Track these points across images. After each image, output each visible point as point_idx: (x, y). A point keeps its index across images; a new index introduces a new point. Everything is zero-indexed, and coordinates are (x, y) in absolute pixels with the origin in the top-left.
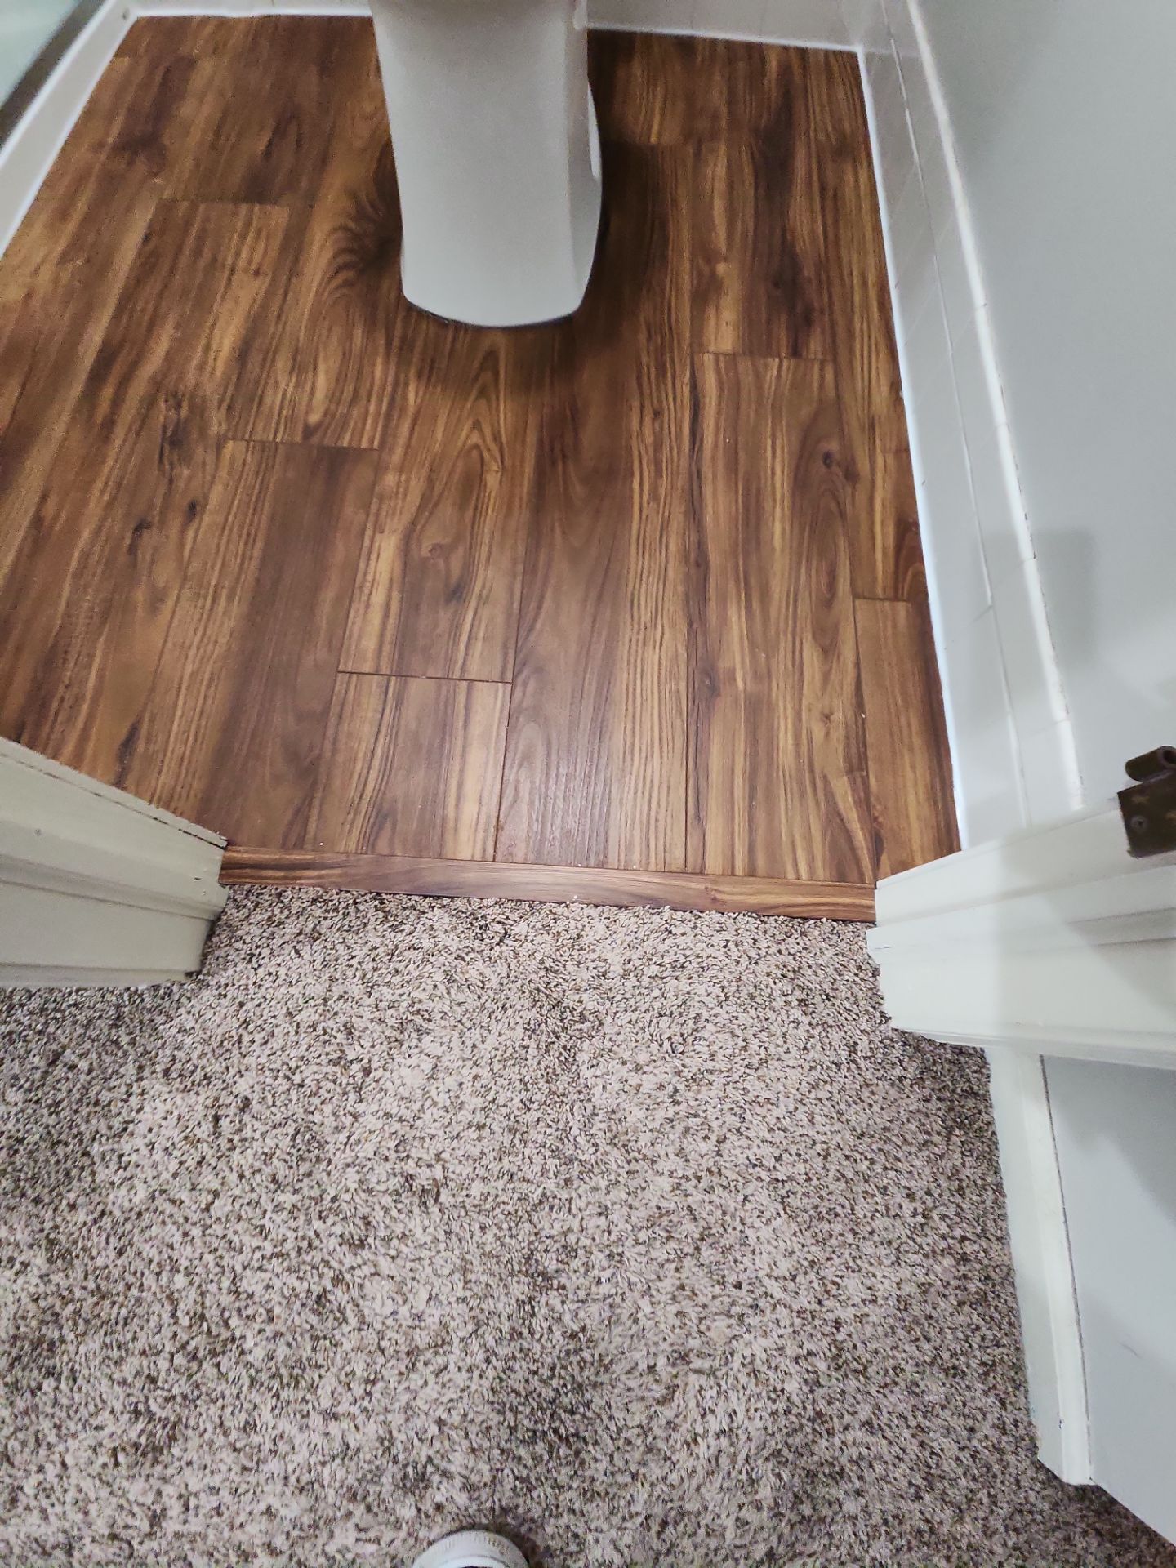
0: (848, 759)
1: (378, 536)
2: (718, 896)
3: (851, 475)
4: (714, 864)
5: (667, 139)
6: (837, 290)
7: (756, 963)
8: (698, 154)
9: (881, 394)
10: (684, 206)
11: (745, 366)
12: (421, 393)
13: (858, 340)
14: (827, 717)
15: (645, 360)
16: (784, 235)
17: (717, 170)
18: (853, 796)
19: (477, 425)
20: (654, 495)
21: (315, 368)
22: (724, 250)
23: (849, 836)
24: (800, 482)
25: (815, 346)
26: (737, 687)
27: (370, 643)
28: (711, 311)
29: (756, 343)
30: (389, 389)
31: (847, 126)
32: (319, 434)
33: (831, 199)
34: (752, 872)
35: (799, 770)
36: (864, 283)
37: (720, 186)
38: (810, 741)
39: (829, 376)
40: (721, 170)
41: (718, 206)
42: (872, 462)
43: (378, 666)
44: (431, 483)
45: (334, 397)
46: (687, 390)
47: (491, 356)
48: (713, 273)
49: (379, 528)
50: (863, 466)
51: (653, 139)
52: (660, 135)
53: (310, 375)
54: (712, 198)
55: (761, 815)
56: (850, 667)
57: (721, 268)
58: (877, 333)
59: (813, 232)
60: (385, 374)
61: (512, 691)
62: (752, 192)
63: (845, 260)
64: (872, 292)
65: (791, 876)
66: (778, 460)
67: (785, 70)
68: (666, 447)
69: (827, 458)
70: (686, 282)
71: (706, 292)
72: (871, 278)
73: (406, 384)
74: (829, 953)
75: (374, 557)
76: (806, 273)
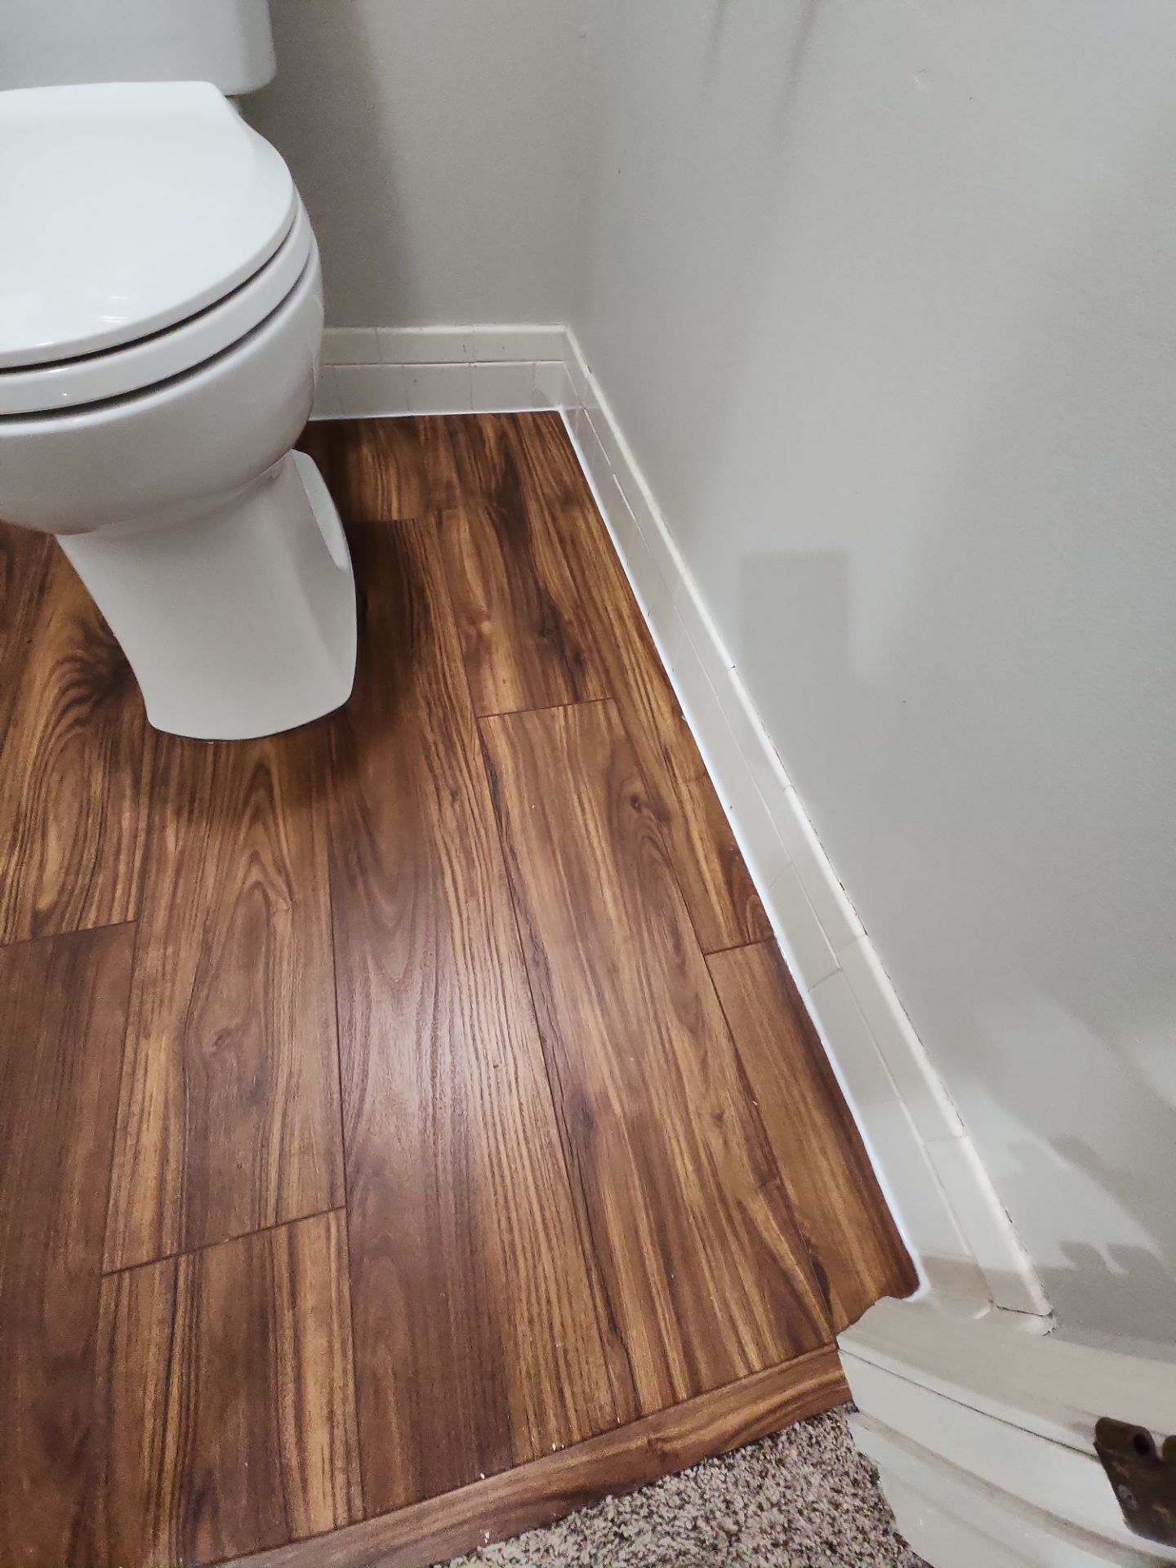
0: (756, 1169)
1: (143, 1041)
2: (667, 1447)
3: (663, 816)
4: (649, 1393)
5: (407, 515)
6: (597, 627)
7: (738, 1540)
8: (439, 523)
9: (666, 723)
10: (437, 571)
11: (532, 722)
12: (182, 835)
13: (630, 672)
14: (719, 1118)
15: (430, 737)
16: (536, 583)
17: (461, 534)
18: (775, 1217)
19: (255, 857)
20: (471, 892)
21: (44, 836)
22: (484, 609)
23: (786, 1278)
24: (617, 836)
25: (593, 686)
26: (614, 1114)
27: (144, 1213)
28: (486, 671)
29: (537, 698)
30: (141, 838)
31: (566, 478)
32: (55, 918)
33: (569, 545)
34: (696, 1390)
35: (710, 1204)
36: (621, 617)
37: (467, 548)
38: (710, 1157)
39: (614, 715)
40: (465, 534)
41: (469, 565)
42: (678, 794)
43: (159, 1248)
44: (206, 948)
45: (71, 868)
46: (480, 760)
47: (262, 769)
48: (480, 635)
49: (144, 1032)
50: (671, 800)
51: (395, 516)
52: (400, 511)
53: (38, 846)
54: (462, 561)
55: (685, 1291)
56: (724, 1042)
57: (486, 627)
58: (646, 665)
59: (562, 577)
60: (136, 820)
61: (348, 1215)
62: (498, 550)
63: (598, 599)
64: (630, 623)
65: (742, 1371)
66: (589, 815)
67: (502, 437)
68: (472, 830)
69: (635, 799)
70: (455, 645)
71: (476, 655)
72: (626, 612)
73: (164, 828)
74: (816, 1480)
75: (140, 1074)
76: (566, 617)
